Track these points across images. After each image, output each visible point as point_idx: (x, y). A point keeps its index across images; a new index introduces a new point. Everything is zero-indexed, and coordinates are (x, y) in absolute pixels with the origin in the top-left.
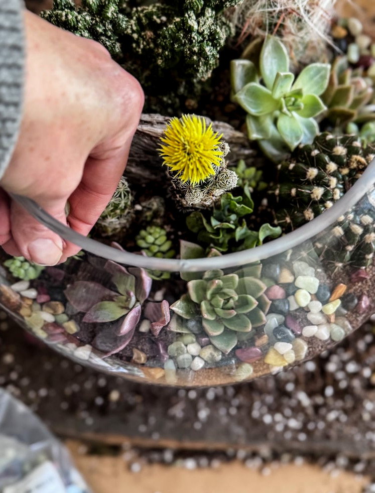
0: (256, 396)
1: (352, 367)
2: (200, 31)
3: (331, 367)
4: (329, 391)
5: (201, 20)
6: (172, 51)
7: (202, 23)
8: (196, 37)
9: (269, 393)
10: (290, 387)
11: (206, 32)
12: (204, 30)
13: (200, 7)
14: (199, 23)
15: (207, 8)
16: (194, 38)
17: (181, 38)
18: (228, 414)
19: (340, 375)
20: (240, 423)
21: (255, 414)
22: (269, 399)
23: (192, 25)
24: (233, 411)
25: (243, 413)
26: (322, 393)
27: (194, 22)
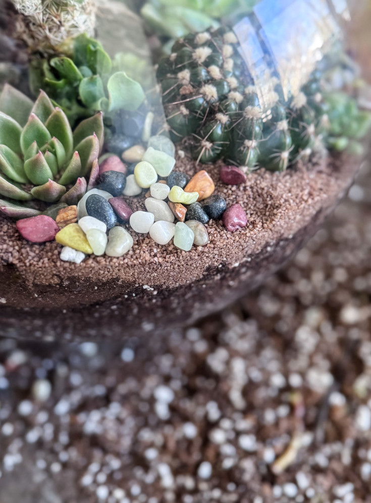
0: (97, 454)
1: (247, 442)
3: (218, 436)
4: (205, 470)
9: (118, 455)
10: (151, 454)
18: (47, 470)
19: (228, 450)
20: (59, 489)
21: (87, 480)
22: (115, 464)
24: (56, 468)
25: (70, 474)
26: (194, 472)
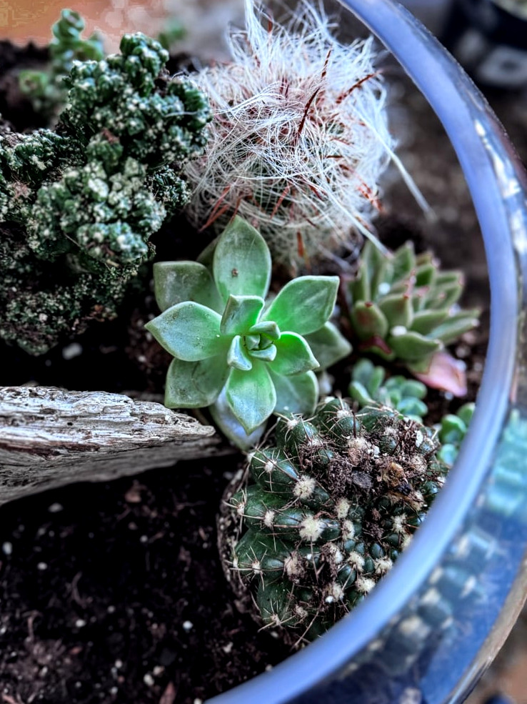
2: (112, 202)
5: (117, 179)
6: (57, 228)
7: (117, 185)
8: (102, 213)
11: (122, 205)
12: (119, 202)
13: (115, 158)
14: (110, 185)
15: (130, 159)
16: (98, 215)
17: (74, 210)
23: (96, 189)
27: (100, 183)
